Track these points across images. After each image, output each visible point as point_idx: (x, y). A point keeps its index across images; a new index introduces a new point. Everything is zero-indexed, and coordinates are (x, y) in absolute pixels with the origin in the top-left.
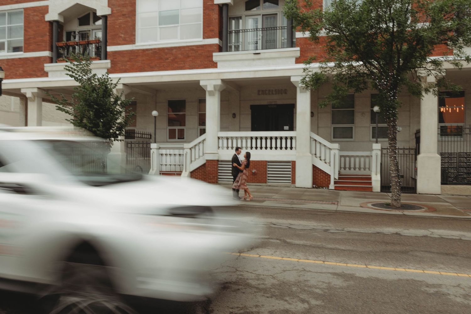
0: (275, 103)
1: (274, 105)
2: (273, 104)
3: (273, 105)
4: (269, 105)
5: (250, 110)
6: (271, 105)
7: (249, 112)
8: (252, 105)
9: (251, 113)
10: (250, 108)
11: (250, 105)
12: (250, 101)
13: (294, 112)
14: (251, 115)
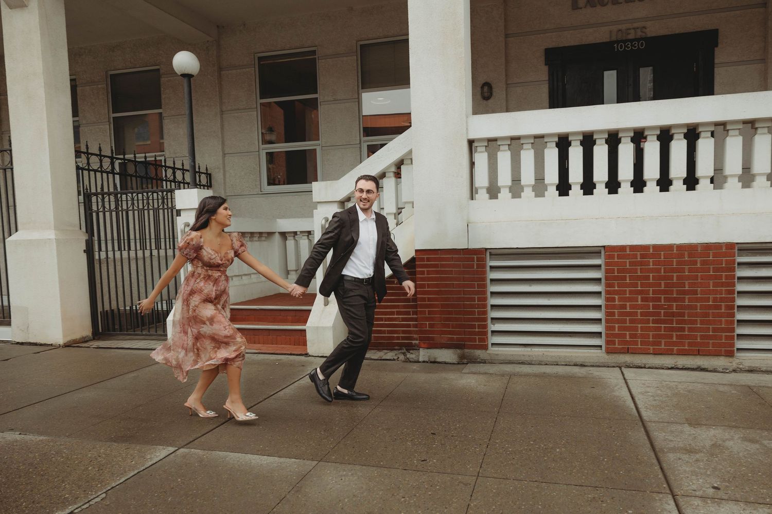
0: (639, 34)
1: (638, 40)
2: (631, 37)
3: (631, 41)
4: (617, 42)
5: (546, 68)
6: (625, 41)
7: (543, 73)
8: (551, 47)
9: (547, 78)
10: (543, 58)
11: (544, 48)
12: (542, 35)
13: (716, 61)
14: (548, 85)
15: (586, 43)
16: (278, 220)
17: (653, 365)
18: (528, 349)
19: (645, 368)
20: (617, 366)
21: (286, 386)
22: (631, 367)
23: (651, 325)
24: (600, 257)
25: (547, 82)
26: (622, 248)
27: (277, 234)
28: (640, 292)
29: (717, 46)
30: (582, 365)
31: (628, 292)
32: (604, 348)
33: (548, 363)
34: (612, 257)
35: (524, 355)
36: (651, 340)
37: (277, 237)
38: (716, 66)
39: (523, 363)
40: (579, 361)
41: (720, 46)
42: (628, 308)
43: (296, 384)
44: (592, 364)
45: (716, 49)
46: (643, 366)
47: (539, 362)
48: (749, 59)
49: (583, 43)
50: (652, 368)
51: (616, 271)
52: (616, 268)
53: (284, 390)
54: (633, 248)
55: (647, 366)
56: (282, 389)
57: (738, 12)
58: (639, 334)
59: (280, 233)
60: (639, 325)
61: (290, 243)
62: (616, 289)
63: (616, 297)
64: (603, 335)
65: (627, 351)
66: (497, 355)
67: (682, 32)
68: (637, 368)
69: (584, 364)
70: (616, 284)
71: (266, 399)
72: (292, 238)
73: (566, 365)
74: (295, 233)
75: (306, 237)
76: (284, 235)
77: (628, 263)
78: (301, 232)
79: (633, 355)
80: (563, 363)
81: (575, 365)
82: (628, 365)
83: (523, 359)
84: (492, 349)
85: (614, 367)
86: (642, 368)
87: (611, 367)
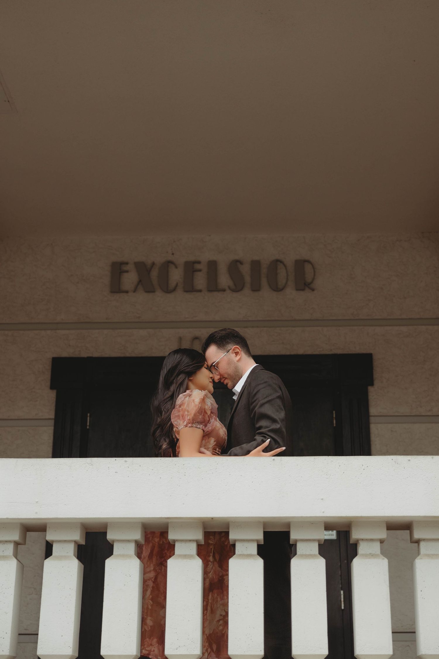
5: (51, 395)
7: (45, 404)
8: (65, 355)
9: (52, 415)
10: (48, 376)
11: (50, 356)
12: (49, 332)
13: (373, 411)
14: (53, 428)
15: (133, 355)
25: (52, 422)
29: (372, 384)
38: (372, 419)
41: (377, 383)
45: (370, 389)
48: (429, 414)
49: (128, 355)
57: (404, 329)
67: (309, 352)
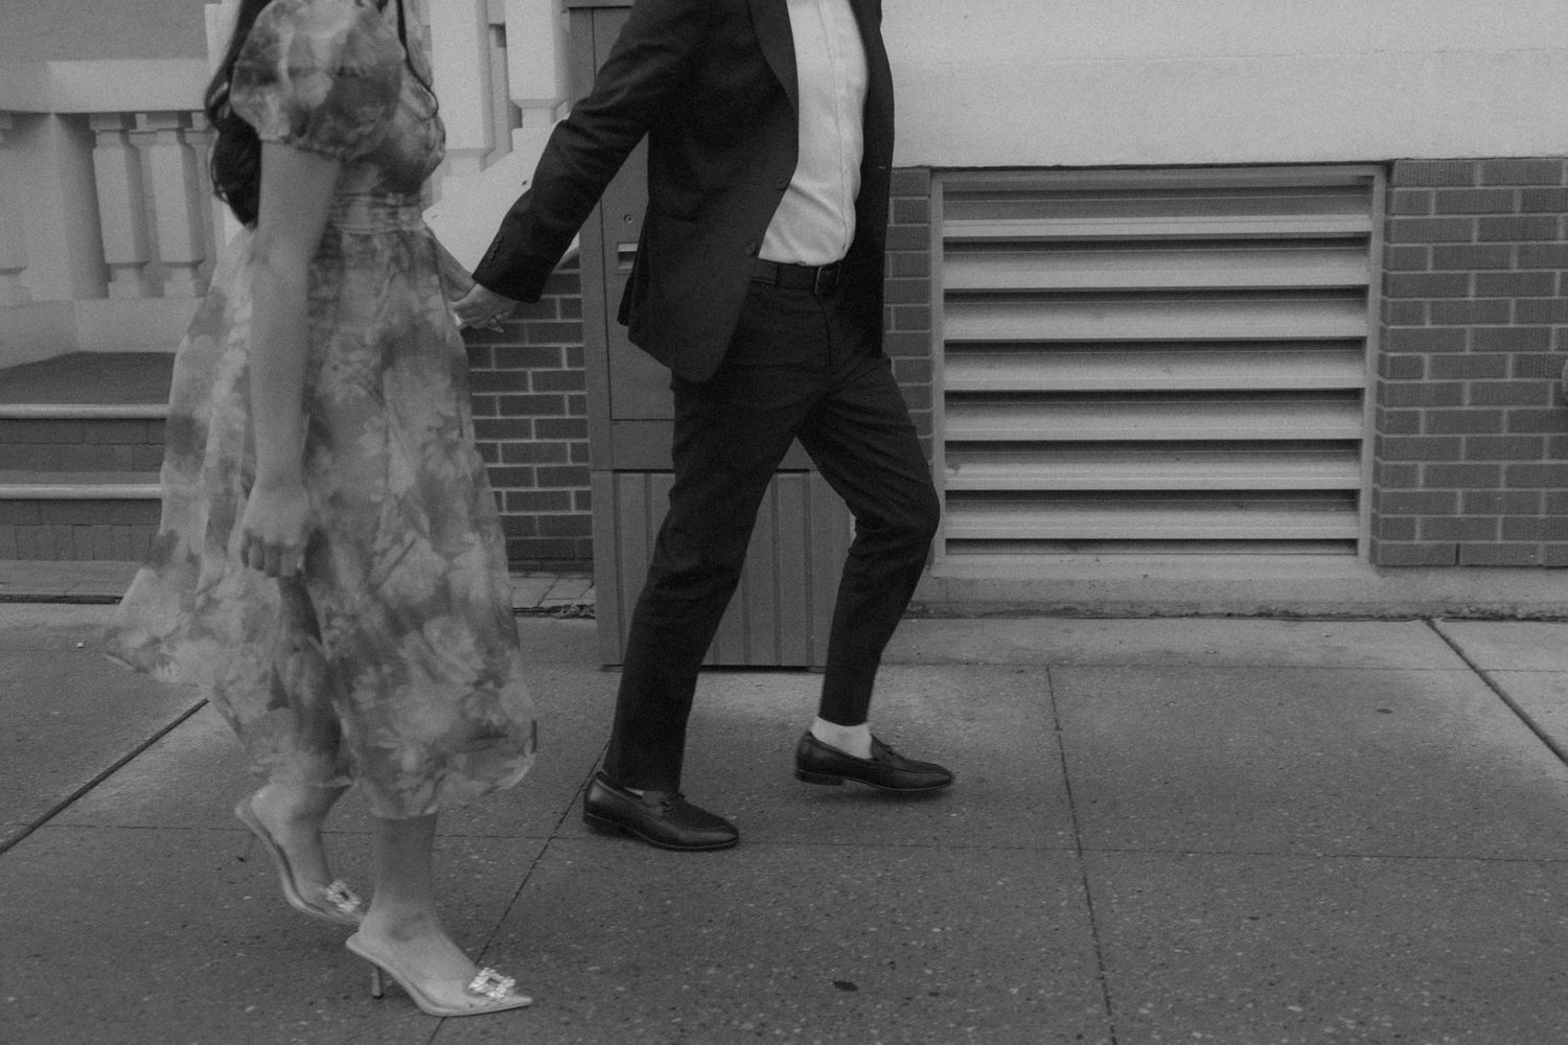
16: (53, 64)
17: (1544, 607)
18: (1085, 558)
19: (1513, 617)
20: (1416, 616)
21: (123, 755)
22: (1464, 618)
23: (1545, 461)
24: (1365, 205)
26: (1455, 171)
27: (53, 121)
28: (1513, 340)
30: (1291, 616)
31: (1468, 339)
32: (1364, 548)
33: (1163, 609)
34: (1416, 204)
35: (1072, 583)
36: (1542, 516)
37: (54, 135)
39: (1068, 612)
40: (1279, 598)
42: (1467, 400)
43: (171, 741)
44: (1324, 609)
46: (1507, 611)
47: (1128, 607)
50: (1537, 619)
51: (1430, 257)
52: (1430, 247)
53: (114, 779)
54: (1501, 169)
55: (1521, 613)
56: (112, 770)
58: (1500, 494)
59: (63, 117)
60: (1504, 464)
61: (110, 156)
62: (1428, 326)
63: (1427, 357)
64: (1365, 502)
65: (1454, 560)
66: (972, 583)
68: (1485, 619)
69: (1292, 610)
70: (1427, 309)
71: (33, 828)
72: (116, 138)
73: (1229, 615)
74: (128, 119)
75: (173, 136)
76: (81, 126)
77: (1476, 226)
78: (154, 116)
79: (1474, 573)
80: (1219, 610)
81: (1260, 615)
82: (1453, 608)
83: (1068, 595)
84: (947, 558)
85: (1403, 618)
86: (1501, 618)
87: (1393, 618)
